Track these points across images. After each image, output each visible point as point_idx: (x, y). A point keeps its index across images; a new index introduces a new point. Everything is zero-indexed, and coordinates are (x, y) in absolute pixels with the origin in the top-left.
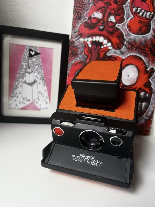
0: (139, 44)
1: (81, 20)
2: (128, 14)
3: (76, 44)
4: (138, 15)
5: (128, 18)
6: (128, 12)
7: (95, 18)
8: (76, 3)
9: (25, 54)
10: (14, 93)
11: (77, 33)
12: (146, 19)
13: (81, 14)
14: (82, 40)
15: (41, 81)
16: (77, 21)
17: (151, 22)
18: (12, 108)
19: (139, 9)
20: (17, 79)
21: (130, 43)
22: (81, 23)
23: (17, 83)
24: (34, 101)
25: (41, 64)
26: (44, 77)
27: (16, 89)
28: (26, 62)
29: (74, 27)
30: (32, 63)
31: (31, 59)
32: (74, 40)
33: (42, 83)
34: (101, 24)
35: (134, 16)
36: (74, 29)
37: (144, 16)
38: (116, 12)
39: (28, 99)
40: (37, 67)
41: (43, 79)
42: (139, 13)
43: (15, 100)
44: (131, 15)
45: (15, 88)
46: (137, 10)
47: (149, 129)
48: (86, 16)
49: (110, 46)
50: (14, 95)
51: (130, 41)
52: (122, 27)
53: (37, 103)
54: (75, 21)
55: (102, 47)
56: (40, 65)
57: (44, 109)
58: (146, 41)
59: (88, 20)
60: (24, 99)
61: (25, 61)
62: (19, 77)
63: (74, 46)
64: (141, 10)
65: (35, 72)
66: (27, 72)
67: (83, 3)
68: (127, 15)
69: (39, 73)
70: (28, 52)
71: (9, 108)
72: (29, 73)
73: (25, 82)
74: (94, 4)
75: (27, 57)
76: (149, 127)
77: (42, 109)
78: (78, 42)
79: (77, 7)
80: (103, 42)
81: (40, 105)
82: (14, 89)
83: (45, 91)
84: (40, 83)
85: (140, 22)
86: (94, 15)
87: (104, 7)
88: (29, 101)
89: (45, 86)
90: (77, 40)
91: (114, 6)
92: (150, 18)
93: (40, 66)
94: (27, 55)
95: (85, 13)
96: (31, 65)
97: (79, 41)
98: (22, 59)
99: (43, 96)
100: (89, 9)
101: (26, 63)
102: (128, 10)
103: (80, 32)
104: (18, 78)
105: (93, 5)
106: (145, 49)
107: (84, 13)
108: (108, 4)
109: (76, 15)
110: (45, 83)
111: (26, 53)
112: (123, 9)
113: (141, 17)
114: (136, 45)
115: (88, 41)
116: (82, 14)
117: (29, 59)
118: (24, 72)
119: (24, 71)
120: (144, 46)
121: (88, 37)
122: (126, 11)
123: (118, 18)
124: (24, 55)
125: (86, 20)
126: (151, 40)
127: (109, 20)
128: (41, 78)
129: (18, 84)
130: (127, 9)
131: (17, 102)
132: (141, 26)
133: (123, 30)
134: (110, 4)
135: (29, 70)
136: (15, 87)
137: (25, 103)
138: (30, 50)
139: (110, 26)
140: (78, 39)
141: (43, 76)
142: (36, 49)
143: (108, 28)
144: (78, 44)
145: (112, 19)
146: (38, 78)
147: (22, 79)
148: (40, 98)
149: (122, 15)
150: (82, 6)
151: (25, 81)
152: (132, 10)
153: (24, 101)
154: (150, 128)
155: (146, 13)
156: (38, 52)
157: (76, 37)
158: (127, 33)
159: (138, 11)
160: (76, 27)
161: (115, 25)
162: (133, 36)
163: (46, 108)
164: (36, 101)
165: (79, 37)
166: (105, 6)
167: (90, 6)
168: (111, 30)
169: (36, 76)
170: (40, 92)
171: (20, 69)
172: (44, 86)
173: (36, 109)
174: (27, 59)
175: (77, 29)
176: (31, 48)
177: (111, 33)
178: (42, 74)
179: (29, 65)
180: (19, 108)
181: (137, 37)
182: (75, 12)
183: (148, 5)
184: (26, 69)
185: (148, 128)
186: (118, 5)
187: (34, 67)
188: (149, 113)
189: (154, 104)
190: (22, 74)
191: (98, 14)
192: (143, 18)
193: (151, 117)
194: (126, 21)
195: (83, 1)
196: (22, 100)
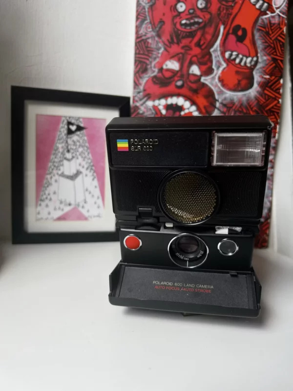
0: (239, 106)
1: (147, 74)
3: (141, 110)
4: (233, 62)
5: (219, 68)
6: (218, 59)
7: (168, 70)
8: (138, 48)
9: (62, 130)
10: (45, 194)
11: (141, 94)
12: (246, 68)
14: (150, 104)
15: (88, 172)
16: (141, 75)
17: (254, 73)
18: (42, 219)
19: (235, 53)
20: (49, 171)
21: (224, 105)
22: (146, 77)
23: (49, 177)
24: (78, 205)
25: (87, 144)
26: (93, 166)
27: (48, 186)
28: (62, 142)
29: (136, 84)
30: (73, 143)
31: (71, 138)
32: (138, 104)
33: (90, 174)
34: (179, 78)
35: (228, 65)
36: (137, 87)
37: (242, 64)
38: (201, 60)
39: (68, 202)
40: (81, 150)
41: (92, 169)
42: (235, 60)
43: (47, 206)
44: (223, 63)
45: (46, 185)
46: (231, 55)
47: (267, 238)
48: (155, 67)
49: (195, 111)
50: (45, 197)
51: (225, 102)
52: (211, 81)
53: (83, 207)
54: (137, 75)
55: (182, 113)
56: (86, 147)
57: (94, 216)
58: (248, 100)
59: (159, 72)
60: (61, 202)
61: (61, 141)
63: (138, 114)
64: (237, 56)
65: (77, 158)
66: (66, 159)
67: (149, 49)
68: (217, 63)
69: (84, 159)
70: (66, 127)
71: (38, 220)
72: (69, 160)
73: (63, 175)
74: (165, 49)
75: (65, 135)
76: (266, 233)
77: (91, 217)
78: (145, 108)
79: (139, 54)
80: (183, 106)
81: (88, 211)
82: (44, 187)
83: (96, 187)
85: (237, 72)
86: (167, 65)
87: (181, 53)
88: (70, 205)
89: (96, 180)
90: (142, 105)
91: (196, 51)
92: (251, 66)
93: (86, 148)
94: (64, 130)
95: (153, 65)
96: (72, 147)
97: (146, 105)
98: (57, 138)
99: (93, 196)
100: (158, 57)
101: (63, 144)
102: (218, 56)
103: (147, 92)
104: (51, 170)
105: (164, 51)
106: (248, 112)
107: (151, 62)
108: (187, 48)
109: (139, 66)
110: (95, 174)
111: (62, 127)
112: (210, 55)
113: (239, 66)
114: (234, 108)
115: (159, 105)
116: (148, 65)
117: (67, 138)
118: (60, 159)
119: (60, 157)
120: (247, 109)
121: (159, 99)
122: (216, 57)
123: (204, 68)
124: (60, 132)
125: (155, 74)
126: (256, 98)
127: (191, 72)
128: (89, 167)
129: (51, 178)
130: (216, 54)
131: (51, 209)
132: (240, 78)
133: (212, 84)
134: (191, 49)
135: (68, 156)
136: (46, 183)
137: (63, 210)
138: (69, 123)
139: (192, 81)
140: (144, 103)
141: (92, 164)
142: (78, 121)
143: (189, 83)
144: (145, 110)
145: (195, 70)
146: (83, 167)
147: (57, 169)
148: (87, 200)
149: (209, 64)
150: (146, 53)
151: (63, 173)
152: (223, 56)
153: (62, 206)
154: (268, 235)
155: (245, 58)
156: (82, 125)
157: (141, 100)
158: (219, 90)
159: (233, 57)
160: (140, 84)
161: (200, 79)
162: (229, 94)
163: (99, 216)
164: (81, 205)
165: (145, 99)
166: (183, 51)
167: (159, 53)
168: (194, 86)
169: (80, 165)
170: (87, 190)
171: (54, 154)
172: (93, 180)
173: (82, 218)
174: (65, 137)
175: (142, 88)
176: (70, 120)
177: (196, 91)
178: (90, 161)
179: (67, 147)
180: (53, 217)
181: (234, 95)
182: (137, 63)
183: (247, 47)
184: (63, 154)
185: (265, 236)
186: (202, 50)
187: (76, 150)
188: (265, 211)
189: (272, 196)
190: (57, 162)
191: (173, 63)
192: (241, 67)
193: (269, 216)
194: (215, 72)
195: (149, 46)
196: (58, 205)
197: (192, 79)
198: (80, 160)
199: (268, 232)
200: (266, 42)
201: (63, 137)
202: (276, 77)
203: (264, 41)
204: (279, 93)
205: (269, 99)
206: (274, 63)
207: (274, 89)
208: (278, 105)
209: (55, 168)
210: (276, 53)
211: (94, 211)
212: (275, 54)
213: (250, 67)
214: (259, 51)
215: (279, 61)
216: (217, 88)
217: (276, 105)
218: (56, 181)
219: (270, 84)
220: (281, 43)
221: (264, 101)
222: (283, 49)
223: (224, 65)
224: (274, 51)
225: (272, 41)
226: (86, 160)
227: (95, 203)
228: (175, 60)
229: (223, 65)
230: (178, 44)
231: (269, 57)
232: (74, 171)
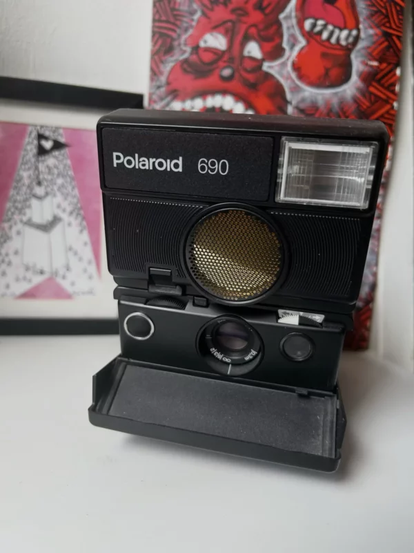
0: (325, 111)
1: (172, 56)
2: (293, 36)
4: (318, 38)
5: (294, 46)
6: (292, 31)
7: (208, 50)
8: (158, 11)
9: (29, 148)
11: (163, 89)
12: (339, 47)
13: (173, 39)
14: (178, 105)
15: (72, 219)
16: (163, 58)
17: (353, 56)
19: (320, 22)
20: (7, 216)
21: (302, 111)
22: (172, 62)
23: (6, 225)
24: (56, 273)
25: (71, 173)
26: (81, 208)
27: (5, 241)
28: (29, 169)
29: (155, 73)
30: (47, 170)
31: (43, 161)
32: (158, 106)
33: (75, 222)
34: (225, 64)
35: (308, 42)
36: (156, 78)
37: (333, 40)
38: (262, 33)
39: (39, 267)
40: (60, 181)
41: (78, 214)
42: (320, 33)
43: (4, 274)
44: (300, 38)
45: (2, 240)
46: (314, 25)
47: (366, 333)
48: (186, 44)
51: (302, 106)
52: (281, 70)
53: (64, 277)
54: (156, 57)
56: (70, 177)
57: (84, 293)
58: (342, 103)
59: (192, 54)
60: (27, 269)
61: (27, 167)
62: (13, 210)
64: (325, 26)
65: (55, 195)
66: (35, 196)
67: (175, 13)
68: (291, 39)
69: (66, 196)
70: (36, 142)
72: (39, 198)
73: (29, 223)
74: (204, 14)
75: (34, 156)
76: (365, 326)
77: (78, 294)
79: (160, 21)
80: (232, 109)
81: (73, 284)
83: (86, 244)
84: (69, 224)
85: (324, 55)
86: (205, 42)
87: (230, 21)
88: (42, 272)
89: (85, 232)
90: (164, 108)
91: (256, 16)
92: (348, 44)
93: (69, 180)
94: (30, 148)
95: (184, 37)
96: (46, 177)
97: (171, 108)
98: (20, 161)
99: (80, 259)
100: (191, 26)
101: (31, 172)
102: (293, 26)
103: (172, 87)
104: (10, 213)
105: (201, 16)
107: (179, 36)
108: (240, 12)
109: (160, 42)
110: (84, 223)
111: (29, 143)
112: (279, 25)
113: (327, 44)
114: (317, 115)
115: (193, 107)
116: (175, 40)
117: (38, 161)
118: (25, 196)
119: (25, 194)
120: (338, 116)
121: (193, 97)
122: (288, 28)
123: (269, 46)
124: (26, 150)
125: (186, 56)
126: (355, 100)
127: (246, 53)
128: (74, 210)
129: (11, 227)
130: (290, 24)
131: (10, 278)
132: (329, 65)
133: (282, 76)
134: (246, 14)
135: (39, 191)
136: (2, 237)
137: (30, 281)
138: (41, 137)
139: (249, 69)
140: (168, 104)
141: (79, 205)
142: (56, 134)
143: (242, 72)
146: (64, 211)
147: (20, 213)
148: (70, 266)
149: (277, 41)
150: (172, 20)
151: (30, 219)
152: (301, 27)
153: (29, 275)
154: (368, 329)
155: (337, 31)
156: (62, 140)
157: (162, 99)
158: (293, 85)
159: (318, 29)
160: (161, 73)
161: (260, 67)
162: (309, 92)
163: (91, 292)
164: (61, 272)
165: (169, 99)
166: (233, 17)
167: (193, 20)
168: (251, 78)
169: (59, 206)
170: (70, 249)
171: (16, 188)
172: (81, 231)
173: (61, 294)
174: (33, 160)
175: (163, 79)
176: (42, 132)
177: (254, 87)
178: (75, 200)
180: (14, 293)
181: (318, 94)
182: (157, 36)
183: (342, 12)
184: (30, 187)
185: (363, 330)
186: (266, 15)
187: (53, 182)
188: (364, 290)
189: (377, 264)
190: (20, 202)
191: (216, 38)
192: (332, 47)
193: (371, 299)
194: (287, 53)
195: (177, 7)
196: (21, 272)
197: (249, 65)
198: (59, 198)
199: (368, 324)
200: (373, 5)
201: (30, 160)
202: (389, 64)
203: (369, 3)
204: (393, 92)
205: (377, 101)
206: (387, 40)
207: (386, 85)
208: (392, 112)
209: (17, 212)
210: (390, 24)
211: (82, 284)
212: (388, 25)
213: (347, 46)
214: (361, 19)
215: (394, 38)
216: (289, 82)
217: (387, 112)
218: (18, 233)
219: (379, 76)
220: (398, 8)
221: (368, 104)
222: (400, 17)
223: (302, 42)
224: (386, 20)
225: (382, 4)
226: (70, 199)
227: (85, 271)
228: (220, 33)
229: (300, 42)
230: (225, 4)
231: (377, 31)
232: (48, 217)
